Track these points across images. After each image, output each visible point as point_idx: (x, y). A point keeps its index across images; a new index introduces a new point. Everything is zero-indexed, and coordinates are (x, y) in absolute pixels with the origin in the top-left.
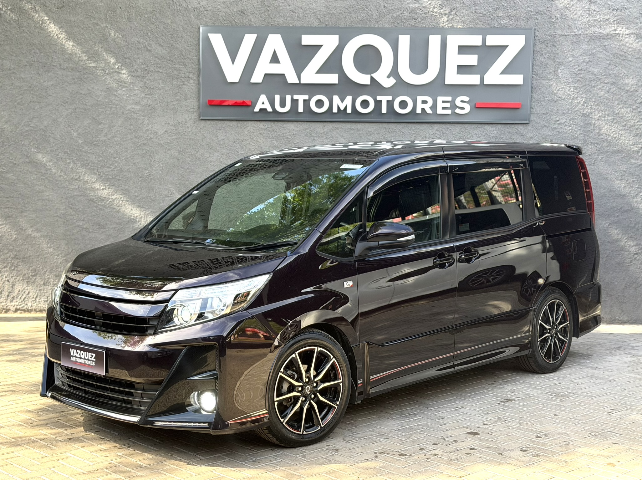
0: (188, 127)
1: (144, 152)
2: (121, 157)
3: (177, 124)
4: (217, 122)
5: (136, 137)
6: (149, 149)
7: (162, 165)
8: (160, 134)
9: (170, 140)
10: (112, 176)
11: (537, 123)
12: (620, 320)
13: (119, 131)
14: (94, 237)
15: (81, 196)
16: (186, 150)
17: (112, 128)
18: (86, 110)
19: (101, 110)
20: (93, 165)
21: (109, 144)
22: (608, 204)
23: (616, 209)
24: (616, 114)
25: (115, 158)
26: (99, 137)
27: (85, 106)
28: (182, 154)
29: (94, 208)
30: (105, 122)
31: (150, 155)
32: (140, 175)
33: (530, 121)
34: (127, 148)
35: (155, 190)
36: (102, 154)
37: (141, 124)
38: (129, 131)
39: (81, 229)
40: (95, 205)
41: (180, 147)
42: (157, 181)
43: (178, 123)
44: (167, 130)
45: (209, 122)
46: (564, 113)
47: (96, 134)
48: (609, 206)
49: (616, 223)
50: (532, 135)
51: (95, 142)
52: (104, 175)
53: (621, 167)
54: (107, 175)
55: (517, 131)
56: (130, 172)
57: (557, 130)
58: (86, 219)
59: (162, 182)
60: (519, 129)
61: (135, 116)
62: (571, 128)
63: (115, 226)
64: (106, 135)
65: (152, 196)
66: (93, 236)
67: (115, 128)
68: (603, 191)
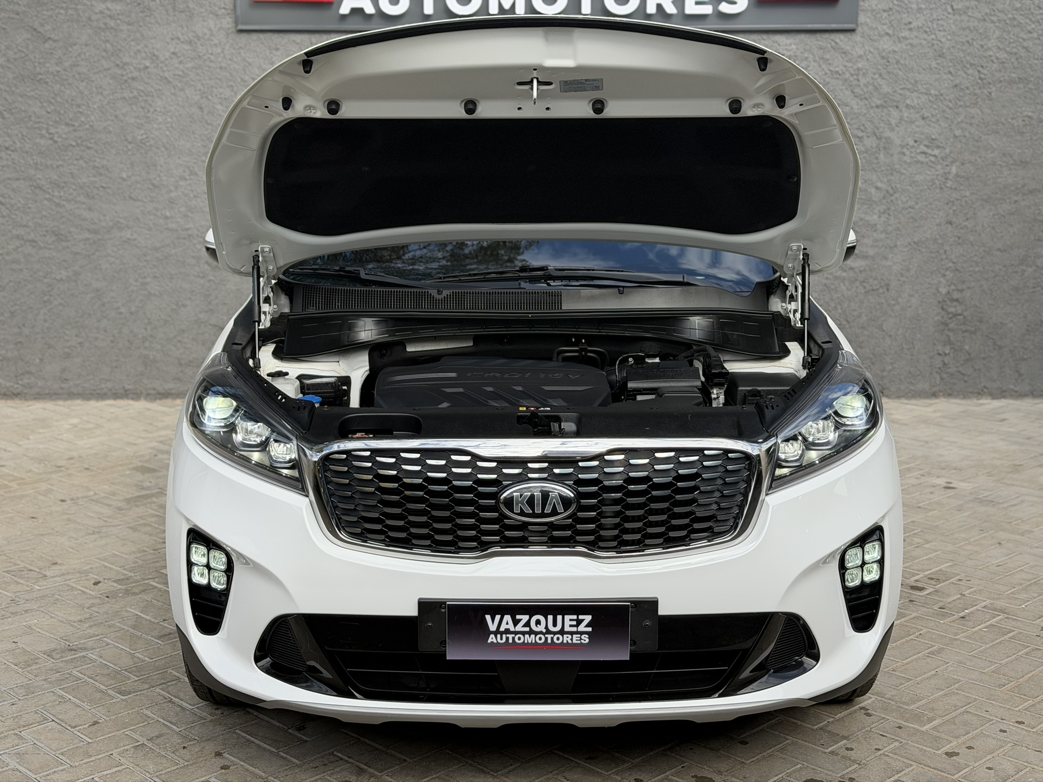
0: (216, 45)
1: (135, 93)
2: (91, 105)
3: (196, 40)
4: (268, 35)
5: (118, 65)
6: (142, 88)
7: (169, 120)
8: (163, 59)
9: (183, 72)
10: (75, 141)
11: (871, 29)
12: (1016, 392)
13: (85, 54)
14: (49, 258)
15: (18, 179)
16: (215, 90)
17: (70, 49)
18: (18, 14)
19: (48, 13)
20: (38, 120)
21: (66, 80)
22: (1000, 180)
23: (1013, 188)
24: (1017, 9)
25: (79, 106)
26: (47, 65)
27: (16, 7)
28: (207, 97)
29: (46, 202)
30: (56, 38)
31: (146, 101)
32: (130, 139)
33: (857, 24)
34: (101, 87)
35: (159, 167)
36: (53, 98)
37: (125, 40)
38: (104, 54)
39: (22, 242)
40: (47, 196)
41: (203, 84)
42: (163, 149)
43: (199, 38)
44: (177, 50)
45: (254, 36)
46: (920, 10)
47: (42, 61)
48: (1000, 183)
49: (1013, 214)
50: (861, 52)
51: (40, 76)
52: (59, 140)
53: (1024, 109)
54: (66, 139)
55: (833, 44)
56: (110, 132)
57: (907, 42)
58: (30, 224)
59: (173, 152)
60: (838, 41)
61: (112, 24)
62: (933, 36)
63: (87, 235)
64: (59, 62)
65: (155, 179)
66: (47, 255)
67: (75, 48)
68: (992, 155)
